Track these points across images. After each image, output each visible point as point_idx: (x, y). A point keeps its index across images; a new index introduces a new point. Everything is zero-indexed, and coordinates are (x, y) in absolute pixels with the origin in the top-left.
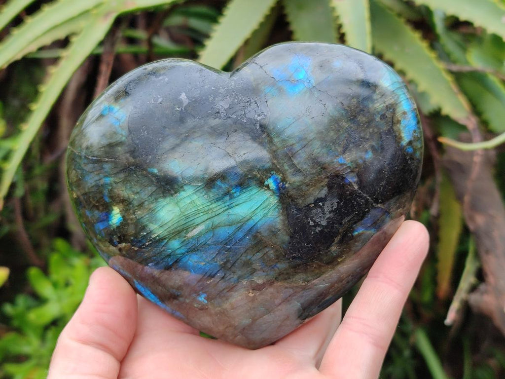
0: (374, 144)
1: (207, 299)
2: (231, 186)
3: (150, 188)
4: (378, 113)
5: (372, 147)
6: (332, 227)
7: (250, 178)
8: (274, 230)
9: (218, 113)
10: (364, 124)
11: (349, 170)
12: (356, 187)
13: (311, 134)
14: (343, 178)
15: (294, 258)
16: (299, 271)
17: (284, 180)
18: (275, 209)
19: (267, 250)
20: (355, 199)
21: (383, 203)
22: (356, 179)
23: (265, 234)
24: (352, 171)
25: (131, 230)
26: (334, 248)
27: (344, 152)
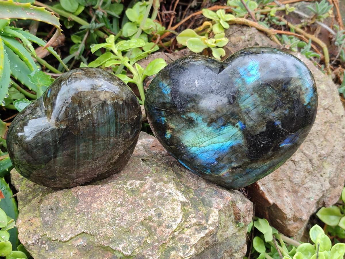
0: (290, 106)
1: (211, 171)
2: (220, 126)
3: (182, 124)
4: (292, 90)
5: (289, 108)
6: (269, 144)
7: (228, 122)
8: (240, 145)
9: (213, 91)
10: (285, 97)
11: (277, 119)
12: (280, 126)
13: (258, 102)
14: (274, 123)
15: (250, 157)
16: (253, 162)
17: (245, 124)
18: (240, 137)
19: (237, 154)
20: (280, 132)
21: (294, 132)
22: (280, 123)
23: (237, 147)
24: (278, 119)
25: (175, 141)
26: (270, 153)
27: (274, 111)
